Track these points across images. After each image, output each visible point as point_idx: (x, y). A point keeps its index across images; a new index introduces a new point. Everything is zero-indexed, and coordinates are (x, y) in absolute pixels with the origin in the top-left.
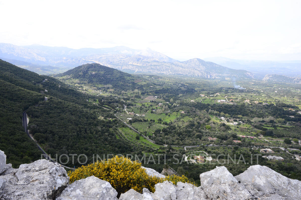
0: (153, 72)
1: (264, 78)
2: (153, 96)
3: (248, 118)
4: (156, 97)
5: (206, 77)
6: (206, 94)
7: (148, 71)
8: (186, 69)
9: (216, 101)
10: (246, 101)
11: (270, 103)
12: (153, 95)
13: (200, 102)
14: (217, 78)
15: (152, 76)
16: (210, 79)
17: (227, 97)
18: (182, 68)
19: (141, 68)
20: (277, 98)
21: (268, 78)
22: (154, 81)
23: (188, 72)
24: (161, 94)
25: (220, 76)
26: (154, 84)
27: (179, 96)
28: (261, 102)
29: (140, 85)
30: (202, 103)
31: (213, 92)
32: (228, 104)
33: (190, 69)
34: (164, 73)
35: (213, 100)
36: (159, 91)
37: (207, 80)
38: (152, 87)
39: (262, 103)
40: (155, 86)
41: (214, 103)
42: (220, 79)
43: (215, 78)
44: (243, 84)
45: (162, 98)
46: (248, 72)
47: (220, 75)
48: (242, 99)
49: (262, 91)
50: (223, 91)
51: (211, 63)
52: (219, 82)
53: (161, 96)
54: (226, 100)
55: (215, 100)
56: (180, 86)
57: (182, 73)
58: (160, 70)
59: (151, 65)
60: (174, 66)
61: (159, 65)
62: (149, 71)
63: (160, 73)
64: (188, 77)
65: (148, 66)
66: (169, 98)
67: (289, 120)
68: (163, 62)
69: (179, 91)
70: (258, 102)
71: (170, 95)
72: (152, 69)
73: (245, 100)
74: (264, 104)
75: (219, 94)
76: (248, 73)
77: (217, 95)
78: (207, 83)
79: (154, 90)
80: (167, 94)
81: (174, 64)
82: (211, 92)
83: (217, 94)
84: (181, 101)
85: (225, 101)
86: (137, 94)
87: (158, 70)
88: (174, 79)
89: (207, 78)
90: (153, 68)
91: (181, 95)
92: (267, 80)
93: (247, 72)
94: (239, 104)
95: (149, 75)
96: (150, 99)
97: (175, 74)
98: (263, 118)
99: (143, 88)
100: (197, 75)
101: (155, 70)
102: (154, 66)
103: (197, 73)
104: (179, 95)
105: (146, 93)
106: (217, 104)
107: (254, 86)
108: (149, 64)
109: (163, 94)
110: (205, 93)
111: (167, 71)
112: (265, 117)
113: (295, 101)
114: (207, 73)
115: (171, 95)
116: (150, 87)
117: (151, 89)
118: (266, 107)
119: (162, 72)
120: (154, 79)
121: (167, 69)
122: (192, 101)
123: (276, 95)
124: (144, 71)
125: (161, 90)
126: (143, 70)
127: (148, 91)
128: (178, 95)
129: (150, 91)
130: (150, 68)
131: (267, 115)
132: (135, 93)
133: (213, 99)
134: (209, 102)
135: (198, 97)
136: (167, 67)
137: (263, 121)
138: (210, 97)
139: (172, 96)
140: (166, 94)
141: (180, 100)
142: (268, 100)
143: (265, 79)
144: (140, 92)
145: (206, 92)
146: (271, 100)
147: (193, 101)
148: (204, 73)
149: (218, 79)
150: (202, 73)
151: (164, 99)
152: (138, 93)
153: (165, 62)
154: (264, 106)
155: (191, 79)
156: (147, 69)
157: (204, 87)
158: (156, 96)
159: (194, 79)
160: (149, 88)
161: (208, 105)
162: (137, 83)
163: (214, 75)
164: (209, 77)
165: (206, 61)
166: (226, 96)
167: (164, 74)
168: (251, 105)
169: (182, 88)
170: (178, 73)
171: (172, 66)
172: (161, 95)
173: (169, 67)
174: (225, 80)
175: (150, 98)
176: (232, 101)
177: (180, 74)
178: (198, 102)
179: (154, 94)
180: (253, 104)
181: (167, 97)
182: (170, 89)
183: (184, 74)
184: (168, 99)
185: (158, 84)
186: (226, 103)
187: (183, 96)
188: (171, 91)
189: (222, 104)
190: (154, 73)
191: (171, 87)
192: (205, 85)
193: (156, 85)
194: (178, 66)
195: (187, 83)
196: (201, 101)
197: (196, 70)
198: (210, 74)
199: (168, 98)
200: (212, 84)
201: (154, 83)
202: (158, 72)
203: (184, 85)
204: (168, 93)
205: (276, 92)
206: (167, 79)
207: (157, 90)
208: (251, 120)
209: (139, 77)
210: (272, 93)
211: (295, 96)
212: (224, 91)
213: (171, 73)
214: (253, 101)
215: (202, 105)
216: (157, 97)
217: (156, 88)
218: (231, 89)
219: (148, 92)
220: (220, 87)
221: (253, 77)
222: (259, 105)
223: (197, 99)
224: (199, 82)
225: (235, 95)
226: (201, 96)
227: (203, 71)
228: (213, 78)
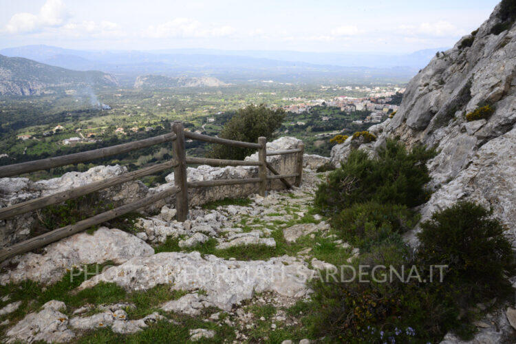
1: (136, 83)
3: (130, 161)
5: (21, 94)
6: (33, 133)
9: (59, 143)
10: (117, 130)
11: (155, 126)
13: (24, 153)
14: (46, 93)
16: (31, 97)
17: (79, 129)
20: (162, 116)
21: (142, 83)
25: (52, 88)
28: (141, 127)
30: (31, 155)
31: (48, 125)
32: (86, 145)
35: (53, 143)
37: (25, 101)
39: (144, 128)
41: (56, 150)
42: (54, 94)
43: (43, 95)
44: (103, 99)
46: (107, 74)
47: (53, 85)
48: (110, 128)
49: (138, 107)
50: (68, 120)
51: (23, 61)
52: (54, 102)
54: (80, 137)
55: (57, 141)
67: (187, 148)
70: (137, 129)
73: (115, 128)
74: (147, 129)
75: (61, 127)
76: (106, 76)
77: (58, 130)
78: (26, 108)
82: (44, 126)
83: (57, 128)
85: (77, 139)
89: (24, 97)
92: (142, 86)
93: (104, 74)
94: (106, 139)
98: (152, 155)
106: (65, 148)
107: (123, 101)
110: (30, 131)
112: (155, 151)
113: (188, 115)
114: (20, 83)
118: (152, 133)
123: (161, 110)
131: (157, 148)
133: (52, 141)
134: (45, 149)
135: (15, 144)
137: (154, 160)
138: (44, 136)
142: (152, 122)
143: (138, 84)
145: (30, 128)
146: (156, 121)
148: (13, 84)
149: (50, 95)
150: (7, 85)
154: (148, 132)
161: (44, 156)
163: (39, 88)
164: (27, 93)
165: (9, 55)
168: (128, 135)
174: (66, 96)
176: (93, 136)
178: (19, 155)
180: (131, 134)
186: (82, 142)
189: (75, 146)
192: (23, 113)
196: (26, 151)
198: (29, 86)
200: (38, 108)
205: (159, 105)
208: (135, 164)
210: (154, 109)
211: (186, 107)
212: (71, 118)
214: (128, 129)
218: (84, 111)
220: (59, 112)
221: (117, 84)
222: (140, 132)
223: (13, 149)
224: (5, 107)
225: (95, 124)
226: (21, 139)
227: (10, 81)
228: (38, 93)
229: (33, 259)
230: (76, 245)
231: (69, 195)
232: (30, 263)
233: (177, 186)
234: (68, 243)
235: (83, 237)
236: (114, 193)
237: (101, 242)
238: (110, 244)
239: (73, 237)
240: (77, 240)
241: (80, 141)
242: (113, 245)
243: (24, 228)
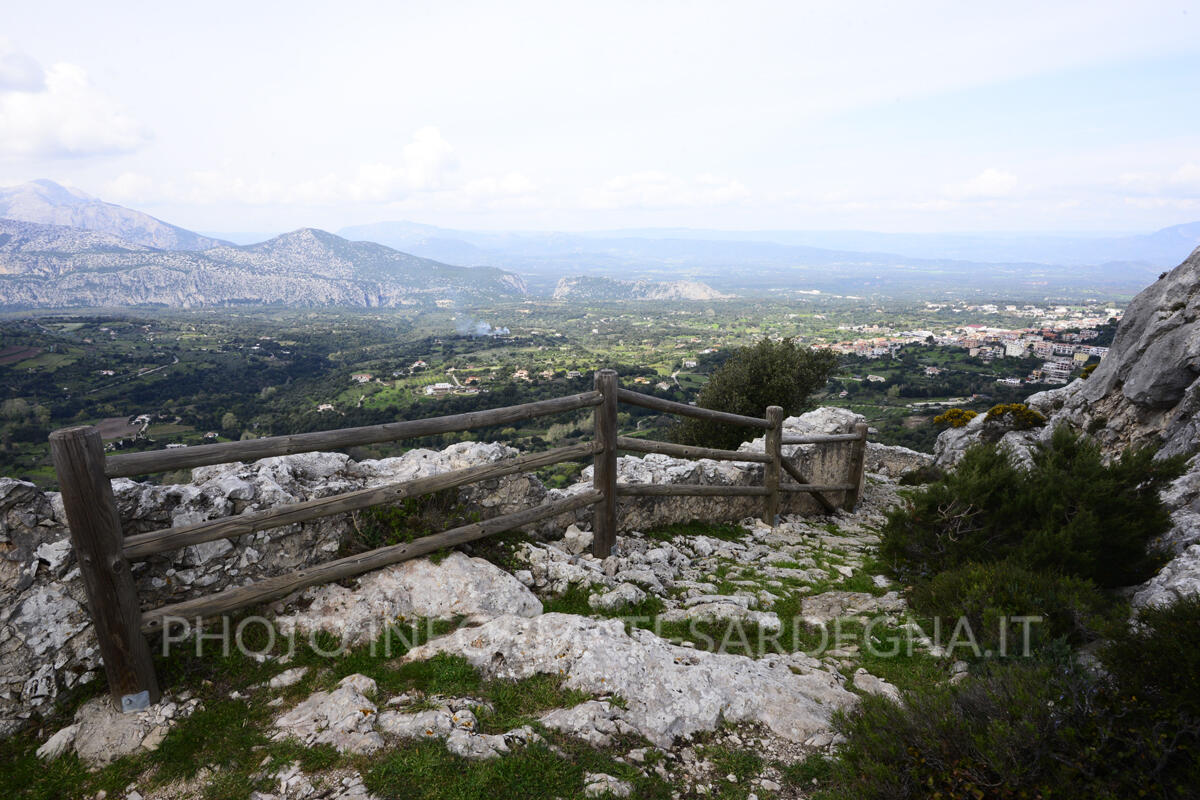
0: (103, 301)
1: (557, 291)
2: (127, 419)
3: (535, 432)
4: (143, 421)
5: (365, 304)
6: (377, 372)
7: (65, 298)
8: (274, 278)
9: (417, 390)
10: (517, 375)
11: (584, 370)
12: (125, 410)
13: (359, 405)
14: (404, 303)
15: (101, 320)
16: (380, 309)
17: (453, 369)
18: (253, 273)
19: (20, 288)
20: (601, 352)
21: (567, 290)
22: (114, 343)
23: (284, 289)
24: (170, 401)
25: (416, 296)
26: (118, 360)
27: (263, 396)
28: (559, 370)
29: (32, 375)
30: (369, 410)
31: (401, 359)
32: (461, 397)
33: (290, 274)
34: (164, 302)
35: (407, 391)
36: (152, 387)
37: (369, 317)
38: (111, 373)
39: (564, 372)
40: (128, 366)
41: (411, 402)
42: (417, 306)
43: (399, 306)
44: (498, 317)
45: (178, 418)
46: (508, 274)
47: (417, 290)
48: (504, 369)
49: (558, 335)
50: (435, 351)
51: (373, 248)
52: (416, 319)
53: (173, 410)
54: (454, 384)
55: (414, 387)
56: (259, 354)
57: (256, 297)
58: (137, 290)
59: (83, 269)
60: (210, 268)
61: (131, 267)
62: (77, 300)
63: (140, 301)
64: (286, 308)
65: (68, 273)
66: (216, 414)
67: (641, 415)
68: (147, 253)
69: (259, 373)
70: (552, 373)
71: (215, 397)
72: (91, 285)
73: (514, 371)
74: (570, 375)
75: (424, 364)
76: (506, 277)
77: (417, 369)
78: (371, 327)
79: (125, 387)
80: (202, 395)
81: (208, 259)
82: (396, 360)
83: (416, 365)
84: (274, 416)
85: (448, 385)
86: (22, 422)
87: (126, 289)
88: (221, 323)
89: (369, 308)
90: (97, 281)
91: (271, 389)
92: (566, 297)
93: (503, 273)
94: (496, 389)
95: (80, 319)
96: (113, 436)
97: (224, 302)
98: (575, 423)
99: (54, 388)
100: (324, 300)
101: (112, 291)
102: (102, 270)
103: (325, 292)
104: (259, 391)
105: (78, 410)
106: (425, 400)
107: (532, 322)
108: (69, 263)
109: (181, 400)
110: (372, 369)
111: (180, 294)
112: (581, 417)
113: (646, 353)
114: (365, 286)
115: (222, 400)
116: (96, 375)
117: (104, 385)
118: (578, 384)
119: (152, 299)
120: (112, 333)
121: (174, 285)
122: (322, 408)
123: (597, 340)
124: (47, 300)
125: (166, 381)
126: (35, 297)
127: (94, 398)
128: (256, 395)
129: (105, 393)
130: (75, 283)
131: (584, 412)
132: (13, 419)
133: (406, 387)
134: (394, 400)
135: (347, 389)
136: (175, 273)
137: (577, 433)
138: (394, 379)
139: (228, 400)
140: (195, 398)
141: (271, 411)
142: (580, 362)
143: (561, 292)
144: (38, 408)
145: (373, 362)
146: (586, 361)
147: (330, 406)
148: (353, 286)
149: (410, 307)
150: (344, 288)
151: (192, 423)
152: (32, 415)
153: (161, 252)
154: (570, 381)
155: (301, 318)
156: (62, 290)
157: (364, 343)
158: (144, 417)
159: (312, 315)
160: (95, 382)
161: (390, 413)
162: (15, 364)
163: (394, 294)
164: (375, 302)
165: (352, 238)
166: (451, 367)
167: (167, 306)
168: (535, 384)
169: (267, 359)
170: (236, 297)
171: (202, 268)
172: (170, 406)
173: (187, 272)
174: (438, 310)
175: (113, 430)
176: (474, 383)
177: (248, 301)
178: (350, 408)
179: (130, 408)
180: (540, 382)
181: (200, 408)
182: (210, 370)
183: (267, 299)
184: (212, 419)
185: (145, 354)
186: (455, 392)
187: (279, 394)
188: (217, 380)
189: (442, 398)
190: (108, 304)
191: (212, 362)
192: (365, 336)
193: (131, 361)
194: (230, 265)
195: (286, 337)
196: (362, 402)
197: (314, 276)
198: (379, 290)
199: (209, 416)
200: (390, 329)
201: (116, 357)
202: (130, 300)
203: (278, 347)
204: (206, 390)
205: (595, 331)
206: (189, 330)
207: (141, 388)
208: (543, 437)
209: (19, 335)
210: (585, 339)
211: (643, 338)
212: (440, 348)
213: (201, 298)
214: (536, 373)
215: (370, 417)
216: (148, 419)
217: (136, 379)
218: (464, 338)
219: (90, 403)
220: (421, 337)
221: (524, 291)
222: (558, 380)
223: (342, 398)
224: (337, 325)
225: (480, 361)
226: (356, 381)
227: (349, 281)
228: (392, 303)
229: (336, 594)
230: (409, 580)
231: (407, 490)
232: (331, 602)
233: (598, 491)
234: (396, 574)
235: (422, 567)
236: (486, 492)
237: (451, 580)
238: (466, 585)
239: (406, 566)
240: (411, 571)
241: (452, 389)
242: (470, 587)
243: (329, 541)
